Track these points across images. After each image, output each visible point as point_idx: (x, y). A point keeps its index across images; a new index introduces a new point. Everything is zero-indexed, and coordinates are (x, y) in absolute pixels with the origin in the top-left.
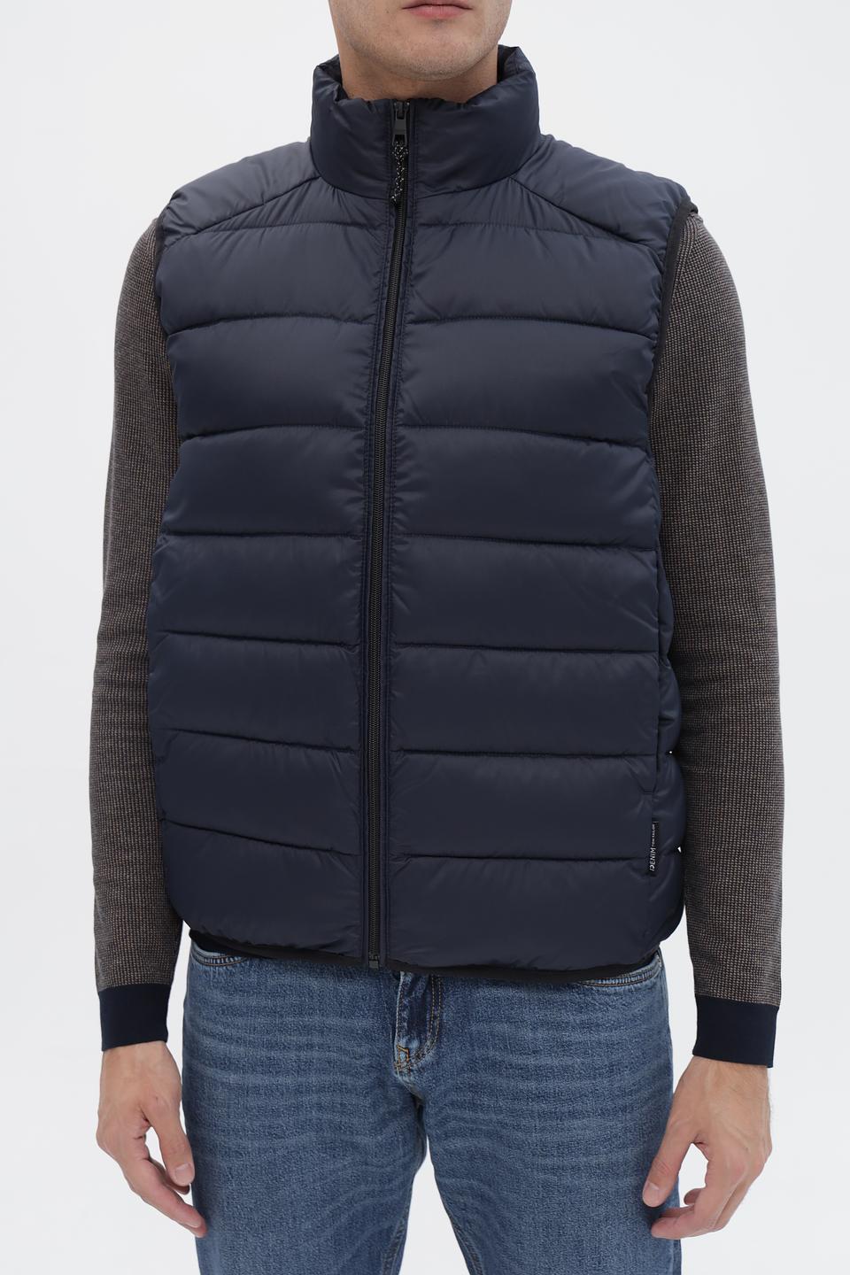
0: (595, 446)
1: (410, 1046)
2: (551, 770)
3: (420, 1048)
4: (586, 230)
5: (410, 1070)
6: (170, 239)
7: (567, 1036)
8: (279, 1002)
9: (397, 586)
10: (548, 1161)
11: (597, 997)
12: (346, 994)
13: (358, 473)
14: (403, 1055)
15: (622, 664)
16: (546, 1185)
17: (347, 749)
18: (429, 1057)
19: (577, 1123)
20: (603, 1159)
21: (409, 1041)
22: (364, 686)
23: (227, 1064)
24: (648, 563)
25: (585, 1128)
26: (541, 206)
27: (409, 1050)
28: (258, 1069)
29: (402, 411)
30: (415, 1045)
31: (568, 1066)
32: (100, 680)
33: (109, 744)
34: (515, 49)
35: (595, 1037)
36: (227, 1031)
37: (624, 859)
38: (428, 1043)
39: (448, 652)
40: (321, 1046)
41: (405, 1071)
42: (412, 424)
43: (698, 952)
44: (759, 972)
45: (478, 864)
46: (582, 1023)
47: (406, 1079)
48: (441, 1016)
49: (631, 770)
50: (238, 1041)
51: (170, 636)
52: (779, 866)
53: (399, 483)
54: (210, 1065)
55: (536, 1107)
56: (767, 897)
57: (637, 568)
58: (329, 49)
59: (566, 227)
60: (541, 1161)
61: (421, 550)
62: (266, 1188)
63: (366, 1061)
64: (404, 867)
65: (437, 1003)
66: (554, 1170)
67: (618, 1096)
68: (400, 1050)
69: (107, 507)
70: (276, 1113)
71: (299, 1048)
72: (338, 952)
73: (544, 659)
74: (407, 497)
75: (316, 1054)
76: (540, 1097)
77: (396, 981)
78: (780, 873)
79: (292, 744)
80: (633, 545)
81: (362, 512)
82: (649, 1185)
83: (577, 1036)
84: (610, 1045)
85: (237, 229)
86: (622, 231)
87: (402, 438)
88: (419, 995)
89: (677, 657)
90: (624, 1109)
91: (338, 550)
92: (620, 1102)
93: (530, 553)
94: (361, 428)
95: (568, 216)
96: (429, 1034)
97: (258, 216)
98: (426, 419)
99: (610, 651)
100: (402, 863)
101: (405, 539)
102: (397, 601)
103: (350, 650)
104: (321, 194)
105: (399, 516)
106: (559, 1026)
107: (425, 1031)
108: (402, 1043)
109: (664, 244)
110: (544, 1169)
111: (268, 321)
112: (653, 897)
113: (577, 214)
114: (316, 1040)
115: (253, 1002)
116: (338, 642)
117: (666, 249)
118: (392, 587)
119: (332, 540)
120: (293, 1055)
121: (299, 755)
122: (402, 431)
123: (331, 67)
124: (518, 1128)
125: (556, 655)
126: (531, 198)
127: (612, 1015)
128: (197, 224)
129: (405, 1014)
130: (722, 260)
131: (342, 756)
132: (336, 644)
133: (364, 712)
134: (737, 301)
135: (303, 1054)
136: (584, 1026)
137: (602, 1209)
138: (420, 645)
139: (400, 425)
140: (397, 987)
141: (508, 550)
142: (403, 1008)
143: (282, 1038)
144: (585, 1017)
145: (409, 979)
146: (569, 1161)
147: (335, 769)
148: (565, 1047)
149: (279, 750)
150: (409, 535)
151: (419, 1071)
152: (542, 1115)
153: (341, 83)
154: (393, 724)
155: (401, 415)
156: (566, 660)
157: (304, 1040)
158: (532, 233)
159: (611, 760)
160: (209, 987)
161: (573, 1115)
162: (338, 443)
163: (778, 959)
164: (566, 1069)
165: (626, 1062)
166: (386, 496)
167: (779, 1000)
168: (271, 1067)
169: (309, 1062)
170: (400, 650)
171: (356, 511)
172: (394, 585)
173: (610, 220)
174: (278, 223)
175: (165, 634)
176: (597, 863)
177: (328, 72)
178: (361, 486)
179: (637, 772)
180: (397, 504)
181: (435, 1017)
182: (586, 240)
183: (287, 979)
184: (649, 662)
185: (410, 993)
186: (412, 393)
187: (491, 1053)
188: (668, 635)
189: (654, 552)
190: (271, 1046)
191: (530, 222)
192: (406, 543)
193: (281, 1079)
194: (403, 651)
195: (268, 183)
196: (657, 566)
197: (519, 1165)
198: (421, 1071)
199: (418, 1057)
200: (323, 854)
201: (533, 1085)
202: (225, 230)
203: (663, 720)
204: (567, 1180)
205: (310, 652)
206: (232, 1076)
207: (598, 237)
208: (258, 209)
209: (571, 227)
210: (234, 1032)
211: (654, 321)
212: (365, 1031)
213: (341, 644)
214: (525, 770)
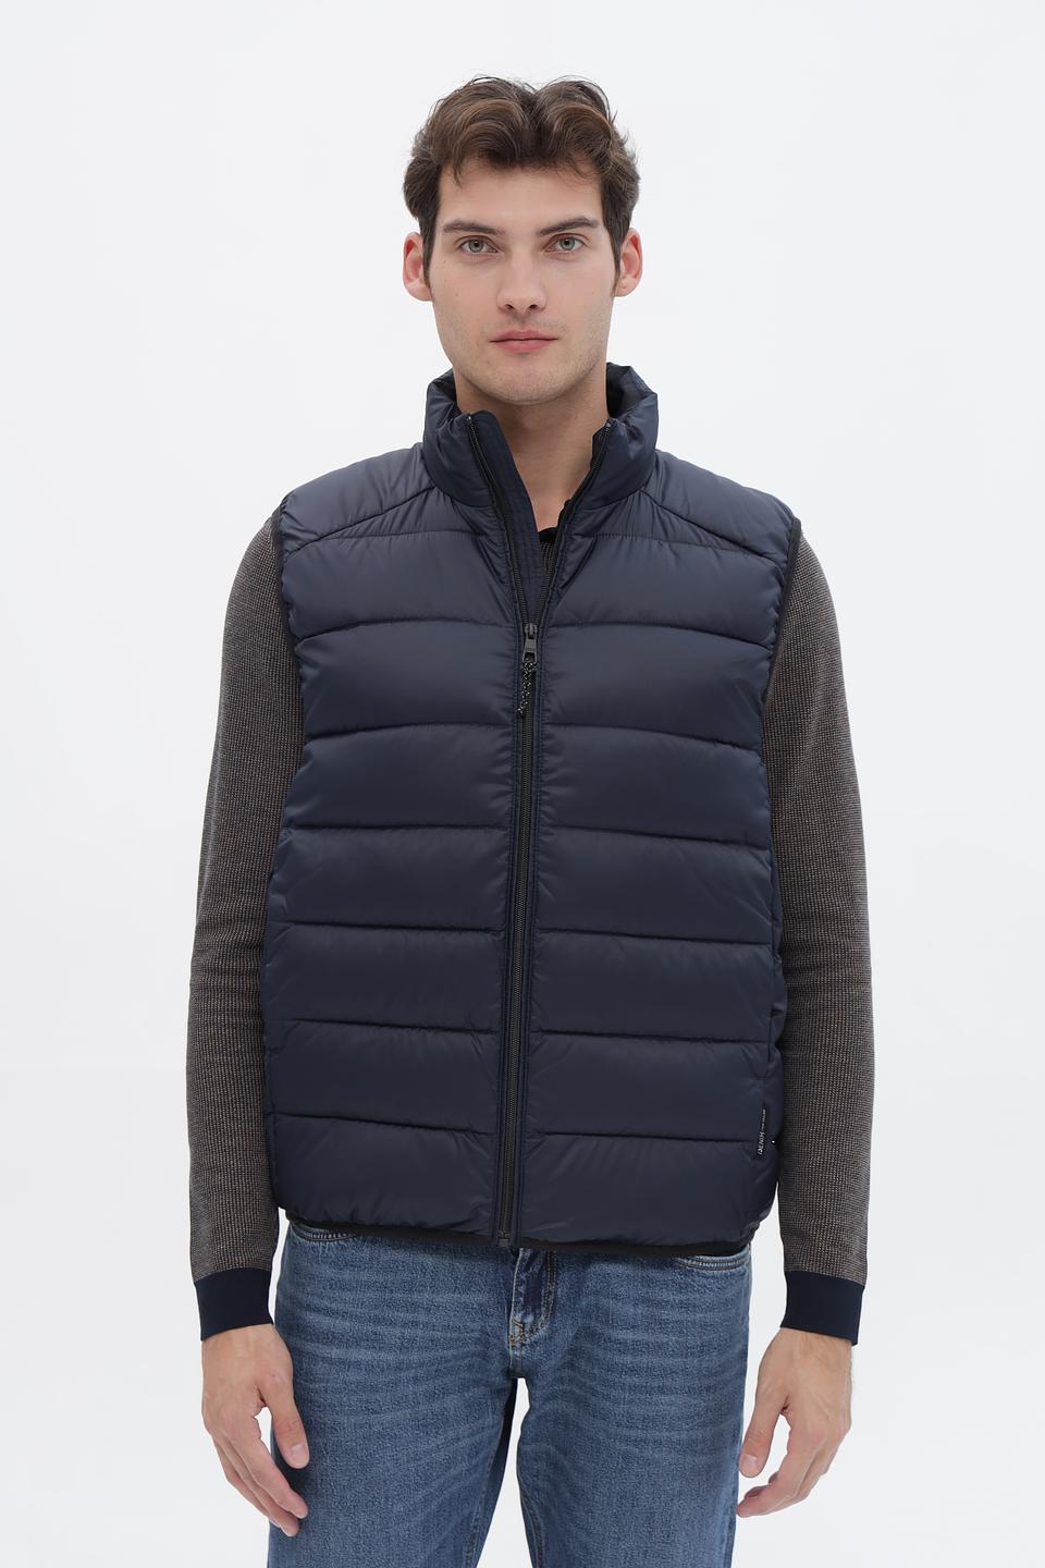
0: (722, 748)
1: (525, 1321)
2: (678, 1053)
3: (534, 1323)
4: (714, 543)
5: (523, 1345)
6: (290, 545)
7: (665, 1314)
8: (390, 1277)
9: (543, 875)
10: (633, 1433)
11: (697, 1279)
12: (462, 1270)
13: (506, 769)
14: (517, 1330)
15: (741, 953)
16: (626, 1457)
17: (488, 1031)
18: (542, 1332)
19: (665, 1398)
20: (684, 1436)
21: (525, 1316)
22: (507, 971)
23: (330, 1338)
24: (763, 859)
25: (671, 1405)
26: (670, 519)
27: (524, 1324)
28: (364, 1344)
29: (549, 710)
30: (530, 1319)
31: (663, 1344)
32: (197, 968)
33: (212, 1030)
34: (628, 369)
35: (691, 1317)
36: (333, 1305)
37: (737, 1141)
38: (543, 1318)
39: (587, 938)
40: (426, 1325)
41: (518, 1345)
42: (557, 723)
43: (787, 1231)
44: (847, 1248)
45: (606, 1141)
46: (681, 1302)
47: (517, 1353)
48: (556, 1292)
49: (745, 1055)
50: (344, 1315)
51: (294, 928)
52: (868, 1150)
53: (546, 778)
54: (312, 1341)
55: (628, 1380)
56: (856, 1177)
57: (752, 863)
58: (442, 366)
59: (696, 540)
60: (625, 1431)
61: (568, 842)
62: (360, 1465)
63: (477, 1334)
64: (540, 1143)
65: (552, 1279)
66: (637, 1442)
67: (705, 1376)
68: (514, 1325)
69: (210, 797)
70: (374, 1389)
71: (405, 1325)
72: (470, 1230)
73: (675, 946)
74: (555, 791)
75: (419, 1332)
76: (633, 1371)
77: (512, 1257)
78: (868, 1157)
79: (429, 1028)
80: (750, 844)
81: (510, 805)
82: (745, 1458)
83: (675, 1315)
84: (704, 1326)
85: (361, 536)
86: (747, 544)
87: (550, 737)
88: (536, 1270)
89: (784, 950)
90: (708, 1389)
91: (483, 842)
92: (706, 1382)
93: (663, 847)
94: (509, 726)
95: (698, 530)
96: (543, 1309)
97: (382, 523)
98: (569, 720)
99: (731, 942)
100: (536, 1140)
101: (552, 830)
102: (542, 887)
103: (495, 935)
104: (437, 503)
105: (546, 808)
106: (659, 1304)
107: (540, 1307)
108: (518, 1317)
109: (785, 558)
110: (627, 1440)
111: (407, 625)
112: (758, 1181)
113: (705, 526)
114: (422, 1318)
115: (364, 1276)
116: (483, 927)
117: (786, 562)
118: (538, 877)
119: (481, 832)
120: (397, 1331)
121: (438, 1041)
122: (549, 729)
123: (446, 383)
124: (607, 1397)
125: (684, 943)
126: (661, 514)
127: (709, 1297)
128: (320, 531)
129: (522, 1289)
130: (821, 573)
131: (482, 1037)
132: (481, 930)
133: (507, 994)
134: (833, 611)
135: (408, 1332)
136: (681, 1305)
137: (677, 1484)
138: (561, 931)
139: (547, 724)
140: (515, 1263)
141: (644, 843)
142: (520, 1283)
143: (389, 1314)
144: (684, 1298)
145: (528, 1254)
146: (653, 1434)
147: (476, 1050)
148: (662, 1324)
149: (415, 1035)
150: (554, 826)
151: (531, 1345)
152: (633, 1388)
153: (455, 401)
154: (534, 1005)
155: (548, 714)
156: (694, 948)
157: (410, 1317)
158: (666, 545)
159: (729, 1044)
160: (317, 1262)
161: (661, 1390)
162: (485, 741)
163: (864, 1240)
164: (660, 1346)
165: (715, 1344)
166: (533, 789)
167: (865, 1279)
168: (374, 1342)
169: (412, 1341)
170: (543, 935)
171: (503, 805)
172: (540, 873)
173: (737, 534)
174: (402, 531)
175: (288, 925)
176: (715, 1143)
177: (443, 388)
178: (510, 781)
179: (752, 1057)
180: (545, 797)
181: (550, 1293)
182: (716, 553)
183: (400, 1255)
184: (764, 953)
185: (527, 1269)
186: (561, 694)
187: (593, 1324)
188: (779, 931)
189: (768, 852)
190: (378, 1321)
191: (662, 535)
192: (552, 834)
193: (383, 1355)
194: (547, 936)
195: (385, 492)
196: (771, 865)
197: (601, 1436)
198: (533, 1345)
199: (532, 1331)
200: (458, 1135)
201: (629, 1359)
202: (348, 537)
203: (774, 1012)
204: (648, 1453)
205: (452, 939)
206: (335, 1350)
207: (725, 549)
208: (380, 518)
209: (701, 541)
210: (341, 1306)
211: (772, 635)
212: (481, 1305)
213: (486, 930)
214: (651, 1052)
